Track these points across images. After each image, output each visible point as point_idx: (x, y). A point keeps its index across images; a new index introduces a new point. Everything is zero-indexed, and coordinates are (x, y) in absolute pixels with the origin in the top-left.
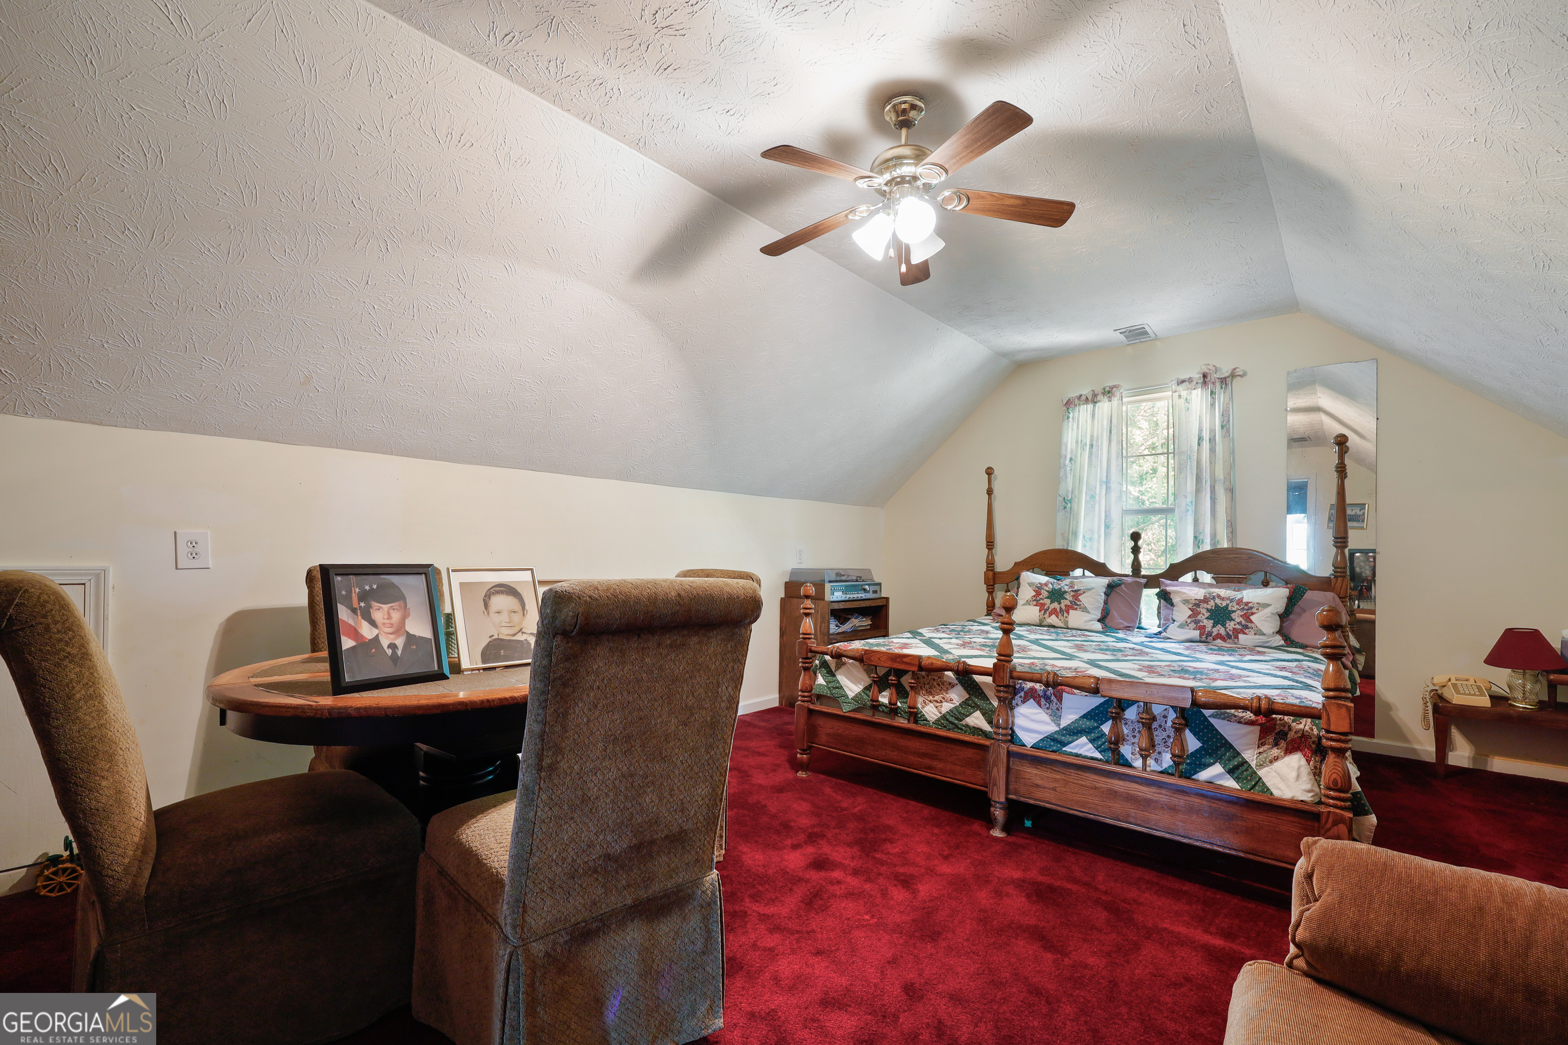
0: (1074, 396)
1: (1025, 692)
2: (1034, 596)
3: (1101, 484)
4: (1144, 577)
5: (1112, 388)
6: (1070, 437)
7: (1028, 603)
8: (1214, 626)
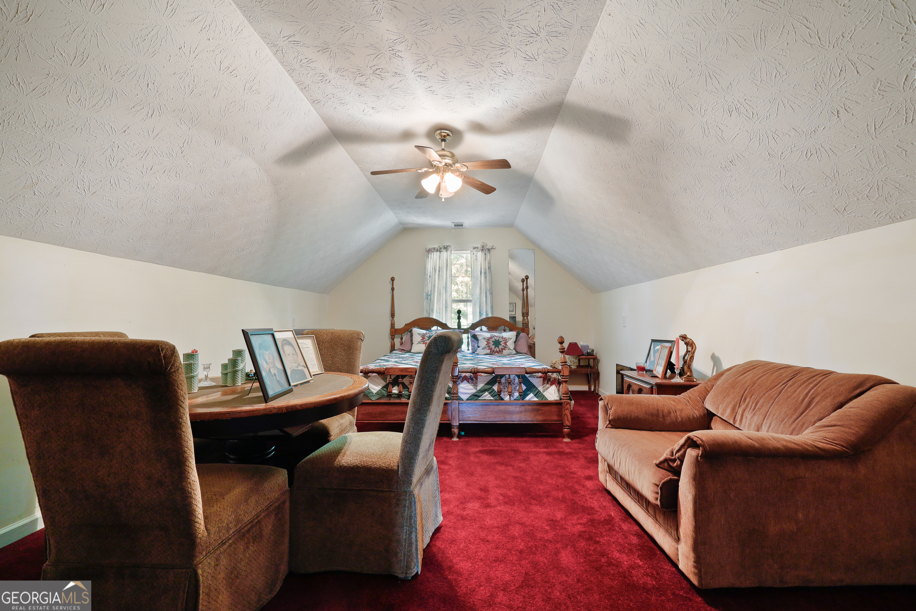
0: (431, 247)
1: (462, 378)
2: (422, 339)
3: (443, 288)
4: (463, 329)
5: (447, 246)
6: (430, 266)
7: (419, 343)
8: (495, 348)
